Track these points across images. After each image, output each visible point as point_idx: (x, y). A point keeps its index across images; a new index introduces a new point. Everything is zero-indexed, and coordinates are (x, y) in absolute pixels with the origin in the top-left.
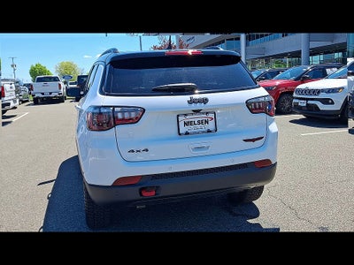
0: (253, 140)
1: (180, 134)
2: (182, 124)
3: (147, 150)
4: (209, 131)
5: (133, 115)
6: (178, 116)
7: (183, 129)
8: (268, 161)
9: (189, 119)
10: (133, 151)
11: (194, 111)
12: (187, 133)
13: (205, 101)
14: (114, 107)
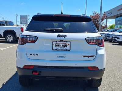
0: (88, 57)
1: (53, 50)
2: (54, 45)
3: (37, 55)
4: (67, 50)
5: (34, 39)
6: (53, 42)
7: (55, 48)
8: (96, 68)
9: (58, 43)
10: (32, 55)
11: (61, 40)
12: (56, 50)
13: (65, 36)
14: (26, 35)
